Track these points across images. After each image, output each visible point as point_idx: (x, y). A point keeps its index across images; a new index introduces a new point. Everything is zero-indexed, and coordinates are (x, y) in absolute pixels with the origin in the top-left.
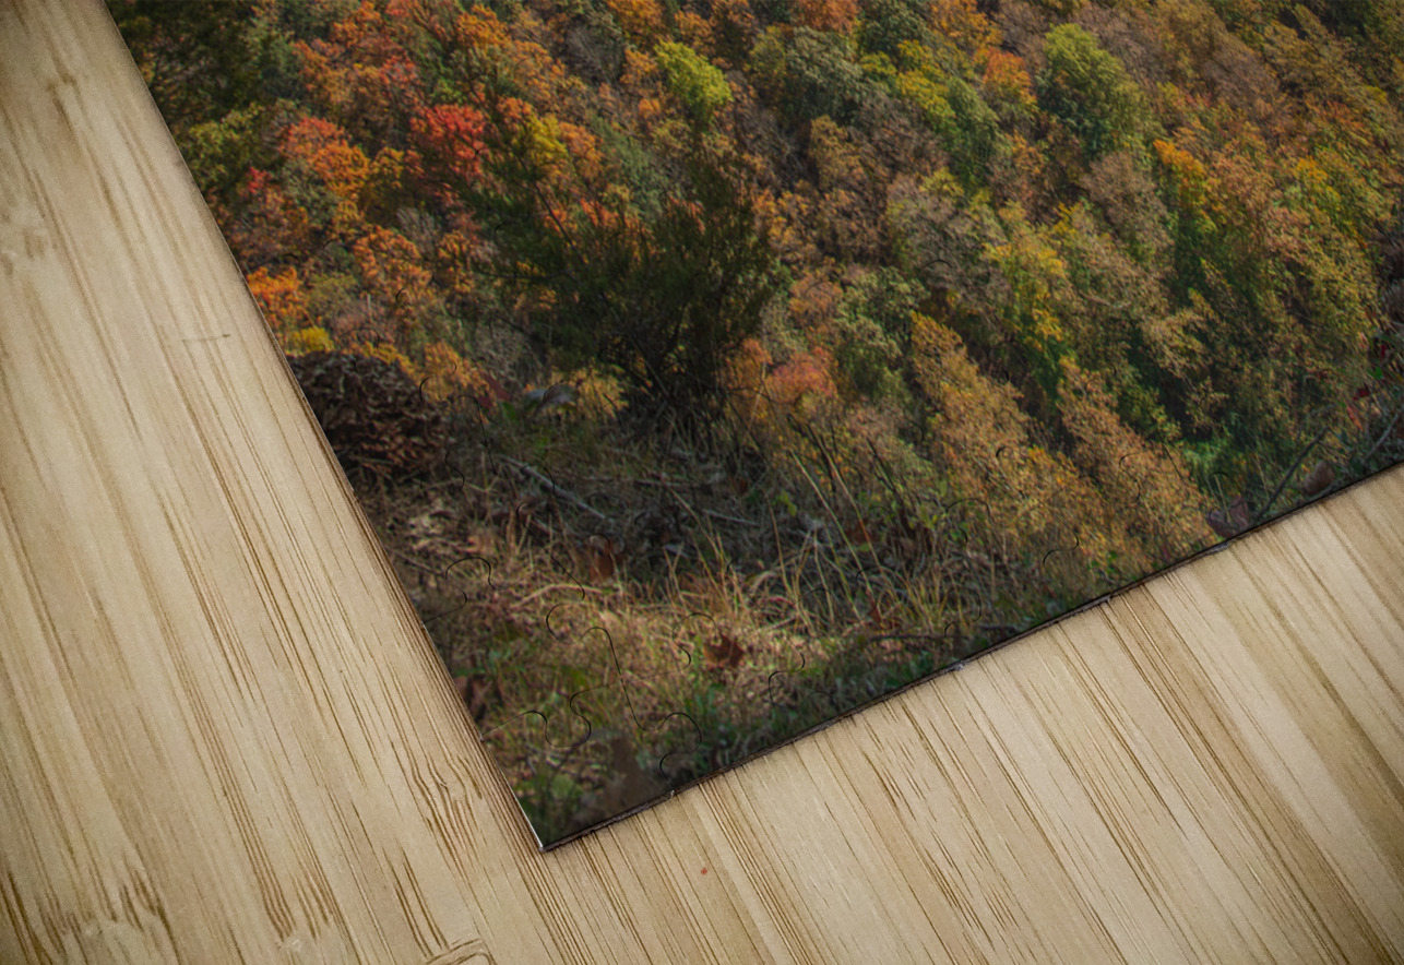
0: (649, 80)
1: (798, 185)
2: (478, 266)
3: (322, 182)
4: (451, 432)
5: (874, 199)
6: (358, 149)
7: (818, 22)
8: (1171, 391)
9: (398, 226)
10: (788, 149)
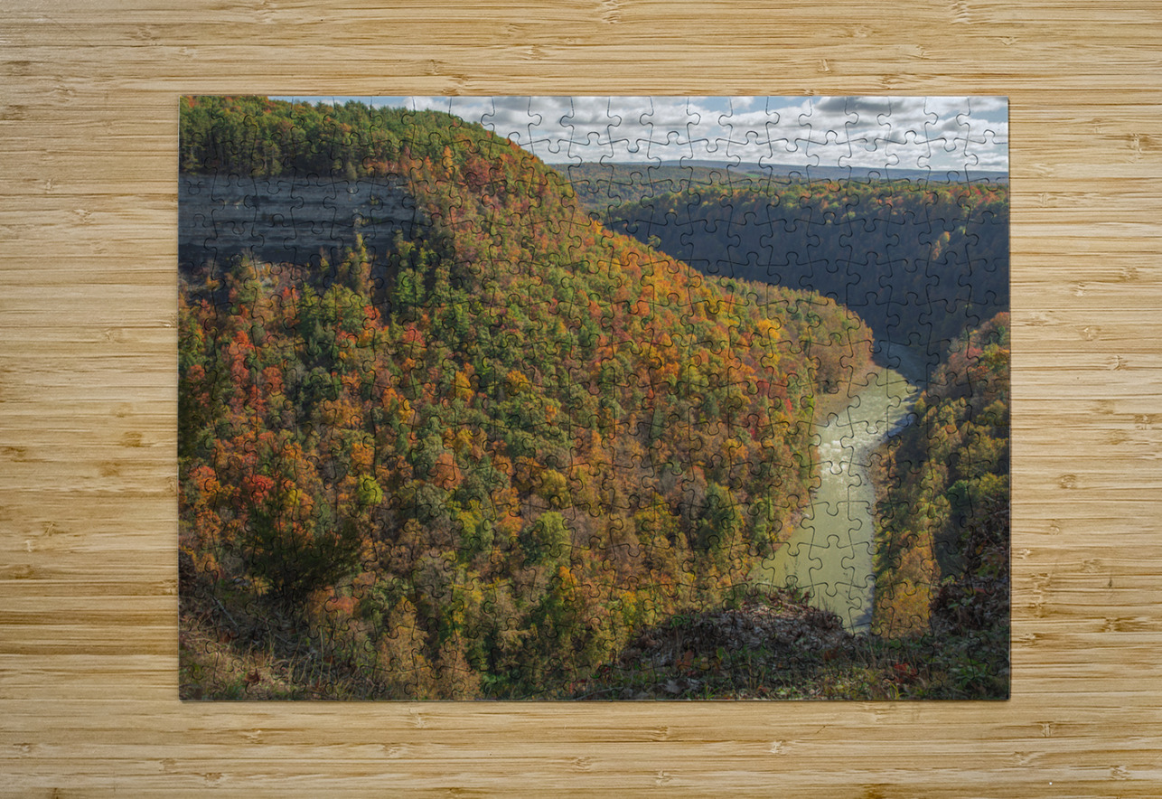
0: (348, 487)
1: (387, 540)
2: (240, 533)
3: (198, 490)
4: (198, 582)
5: (415, 553)
6: (218, 482)
7: (438, 484)
8: (494, 653)
9: (218, 512)
10: (392, 526)
